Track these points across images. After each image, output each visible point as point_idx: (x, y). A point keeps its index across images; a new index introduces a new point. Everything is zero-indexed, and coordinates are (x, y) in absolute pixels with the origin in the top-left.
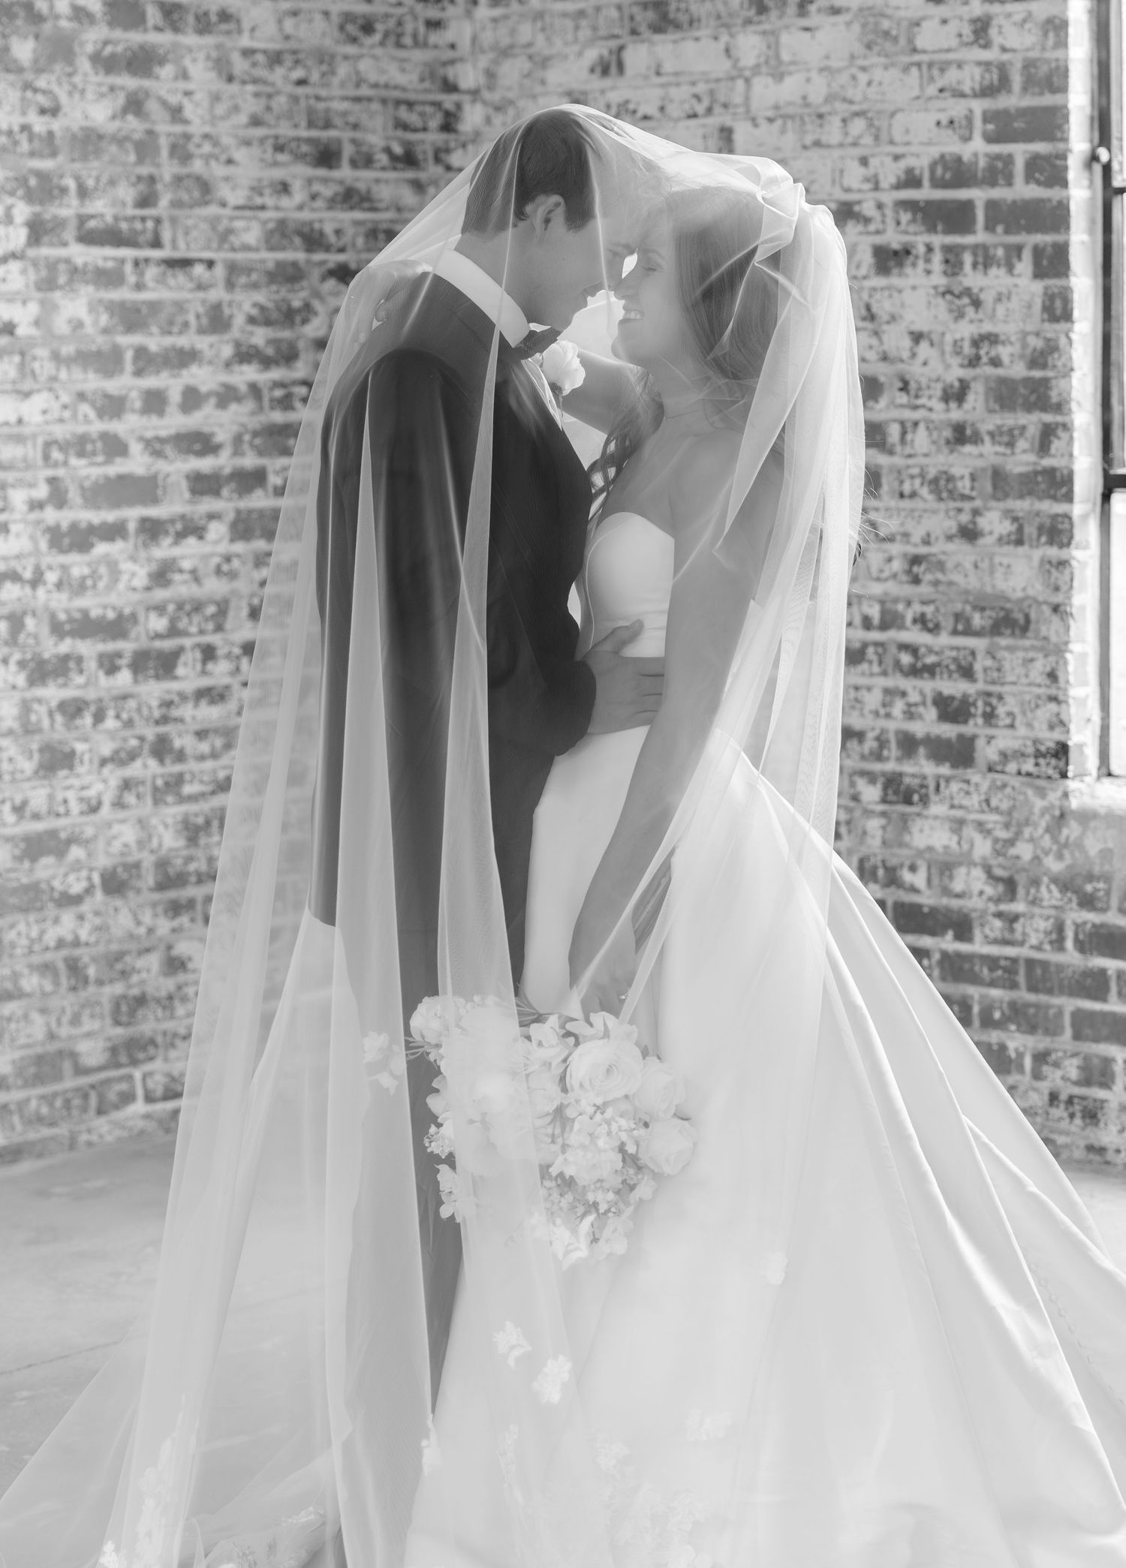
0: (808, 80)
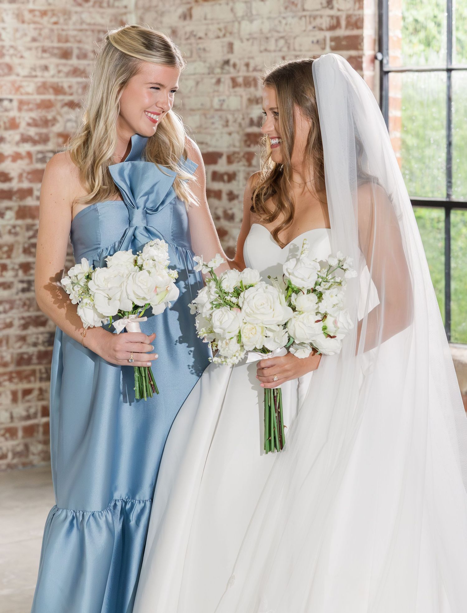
0: (263, 23)
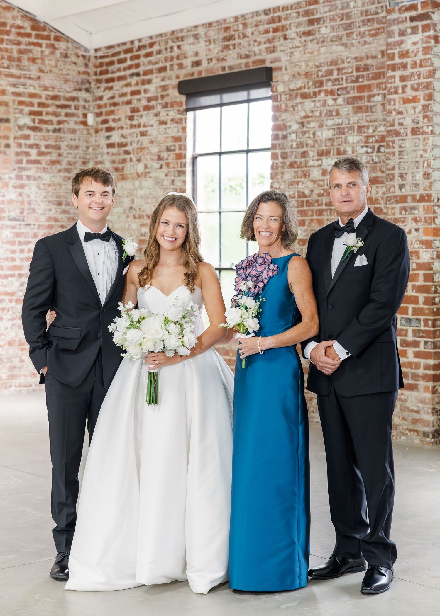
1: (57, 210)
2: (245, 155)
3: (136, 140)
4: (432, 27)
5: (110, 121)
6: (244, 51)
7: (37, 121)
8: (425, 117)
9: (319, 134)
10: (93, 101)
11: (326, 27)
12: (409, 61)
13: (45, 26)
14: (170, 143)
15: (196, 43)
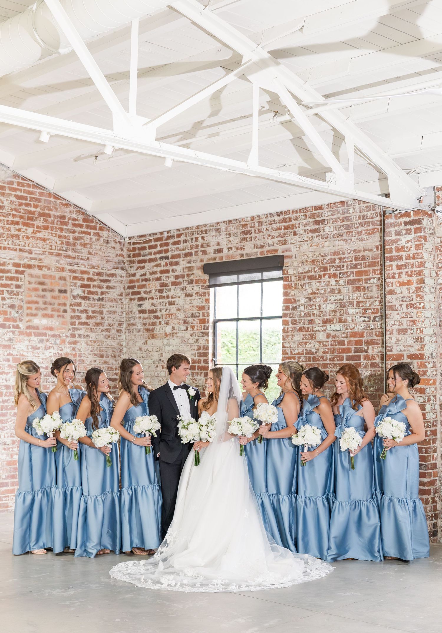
1: (100, 361)
2: (259, 321)
3: (165, 308)
4: (422, 230)
5: (142, 292)
6: (259, 243)
7: (86, 292)
8: (417, 296)
9: (324, 306)
10: (127, 277)
11: (330, 227)
12: (404, 254)
13: (93, 219)
14: (195, 311)
15: (218, 236)
